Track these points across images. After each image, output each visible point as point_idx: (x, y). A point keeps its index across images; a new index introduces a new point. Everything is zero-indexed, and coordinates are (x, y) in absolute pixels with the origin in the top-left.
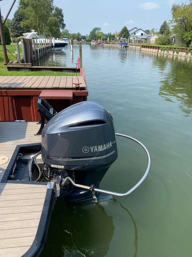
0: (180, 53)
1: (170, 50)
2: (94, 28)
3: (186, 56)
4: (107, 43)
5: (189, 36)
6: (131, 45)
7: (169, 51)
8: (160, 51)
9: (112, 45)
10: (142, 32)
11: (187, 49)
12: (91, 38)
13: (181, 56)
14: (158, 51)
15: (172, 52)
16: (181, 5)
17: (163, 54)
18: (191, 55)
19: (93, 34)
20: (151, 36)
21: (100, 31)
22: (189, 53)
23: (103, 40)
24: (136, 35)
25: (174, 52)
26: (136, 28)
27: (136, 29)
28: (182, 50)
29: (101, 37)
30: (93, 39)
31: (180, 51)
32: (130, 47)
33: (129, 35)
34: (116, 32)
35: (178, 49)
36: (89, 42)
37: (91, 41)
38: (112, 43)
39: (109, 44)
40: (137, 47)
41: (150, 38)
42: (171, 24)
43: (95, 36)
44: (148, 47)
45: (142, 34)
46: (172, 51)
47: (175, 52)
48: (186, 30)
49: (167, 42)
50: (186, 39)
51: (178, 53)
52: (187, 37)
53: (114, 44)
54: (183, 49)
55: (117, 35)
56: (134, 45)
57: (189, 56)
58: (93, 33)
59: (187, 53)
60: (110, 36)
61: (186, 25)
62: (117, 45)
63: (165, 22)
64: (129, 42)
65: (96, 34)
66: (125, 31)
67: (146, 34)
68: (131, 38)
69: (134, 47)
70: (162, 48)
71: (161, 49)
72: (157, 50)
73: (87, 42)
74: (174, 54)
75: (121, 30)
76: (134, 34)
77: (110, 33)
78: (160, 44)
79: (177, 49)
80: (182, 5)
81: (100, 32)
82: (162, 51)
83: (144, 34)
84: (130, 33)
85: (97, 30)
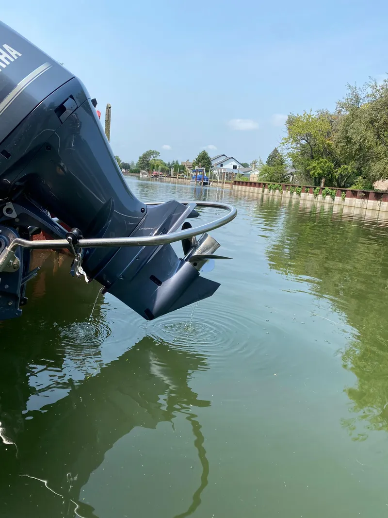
0: (303, 194)
1: (286, 190)
2: (147, 152)
3: (315, 200)
4: (170, 176)
5: (317, 166)
6: (213, 182)
7: (283, 191)
8: (266, 190)
9: (180, 180)
10: (235, 163)
11: (315, 188)
12: (140, 167)
13: (305, 200)
14: (263, 191)
15: (289, 192)
16: (302, 116)
17: (273, 195)
18: (322, 198)
19: (144, 160)
20: (251, 170)
21: (158, 158)
22: (319, 195)
23: (163, 170)
24: (223, 167)
25: (292, 193)
26: (224, 155)
27: (224, 158)
28: (306, 189)
29: (158, 166)
30: (143, 168)
31: (303, 191)
32: (212, 185)
33: (212, 167)
34: (188, 160)
35: (300, 187)
36: (136, 174)
37: (139, 172)
38: (179, 177)
39: (174, 178)
40: (225, 185)
41: (249, 173)
42: (286, 146)
43: (148, 164)
44: (244, 184)
45: (235, 167)
46: (289, 190)
47: (295, 193)
48: (313, 157)
49: (279, 179)
50: (313, 172)
51: (299, 194)
52: (314, 168)
53: (182, 178)
54: (309, 187)
55: (190, 166)
56: (220, 182)
57: (319, 200)
58: (144, 158)
59: (316, 195)
60: (176, 166)
61: (312, 150)
62: (189, 181)
63: (276, 151)
64: (211, 178)
65: (150, 162)
66: (203, 159)
67: (241, 167)
68: (215, 172)
69: (220, 185)
70: (270, 185)
71: (269, 187)
72: (262, 189)
73: (132, 174)
74: (293, 197)
75: (197, 157)
76: (220, 165)
77: (177, 161)
78: (268, 181)
79: (297, 188)
80: (304, 115)
81: (157, 160)
82: (270, 190)
83: (238, 168)
84: (213, 163)
85: (152, 155)
